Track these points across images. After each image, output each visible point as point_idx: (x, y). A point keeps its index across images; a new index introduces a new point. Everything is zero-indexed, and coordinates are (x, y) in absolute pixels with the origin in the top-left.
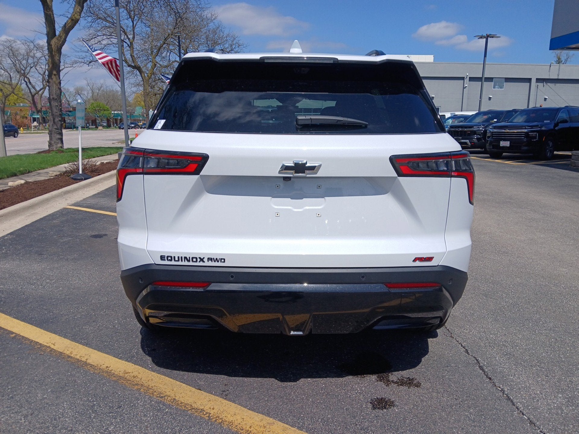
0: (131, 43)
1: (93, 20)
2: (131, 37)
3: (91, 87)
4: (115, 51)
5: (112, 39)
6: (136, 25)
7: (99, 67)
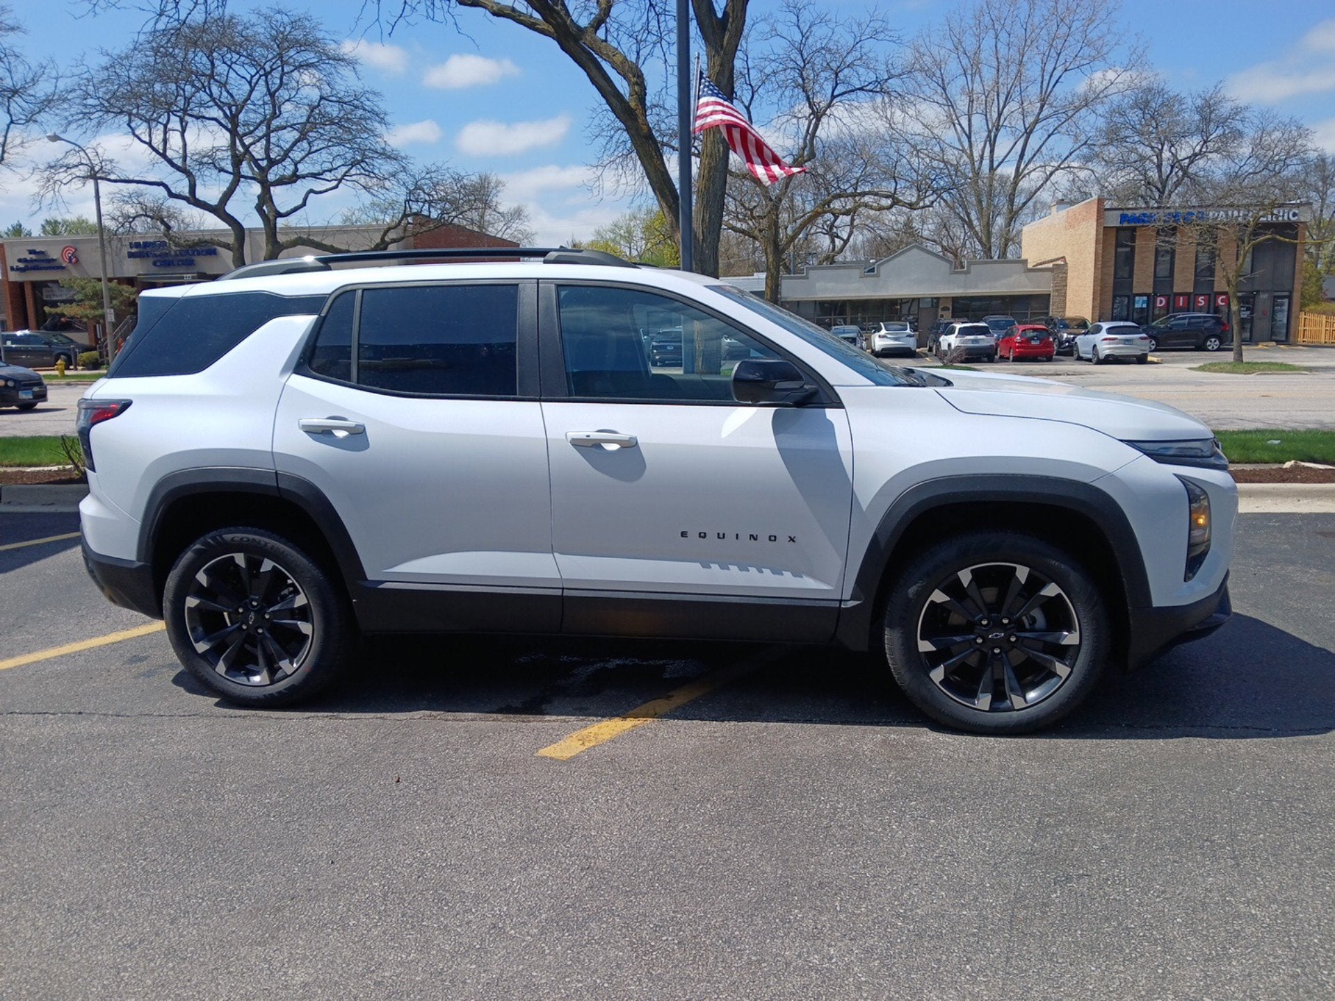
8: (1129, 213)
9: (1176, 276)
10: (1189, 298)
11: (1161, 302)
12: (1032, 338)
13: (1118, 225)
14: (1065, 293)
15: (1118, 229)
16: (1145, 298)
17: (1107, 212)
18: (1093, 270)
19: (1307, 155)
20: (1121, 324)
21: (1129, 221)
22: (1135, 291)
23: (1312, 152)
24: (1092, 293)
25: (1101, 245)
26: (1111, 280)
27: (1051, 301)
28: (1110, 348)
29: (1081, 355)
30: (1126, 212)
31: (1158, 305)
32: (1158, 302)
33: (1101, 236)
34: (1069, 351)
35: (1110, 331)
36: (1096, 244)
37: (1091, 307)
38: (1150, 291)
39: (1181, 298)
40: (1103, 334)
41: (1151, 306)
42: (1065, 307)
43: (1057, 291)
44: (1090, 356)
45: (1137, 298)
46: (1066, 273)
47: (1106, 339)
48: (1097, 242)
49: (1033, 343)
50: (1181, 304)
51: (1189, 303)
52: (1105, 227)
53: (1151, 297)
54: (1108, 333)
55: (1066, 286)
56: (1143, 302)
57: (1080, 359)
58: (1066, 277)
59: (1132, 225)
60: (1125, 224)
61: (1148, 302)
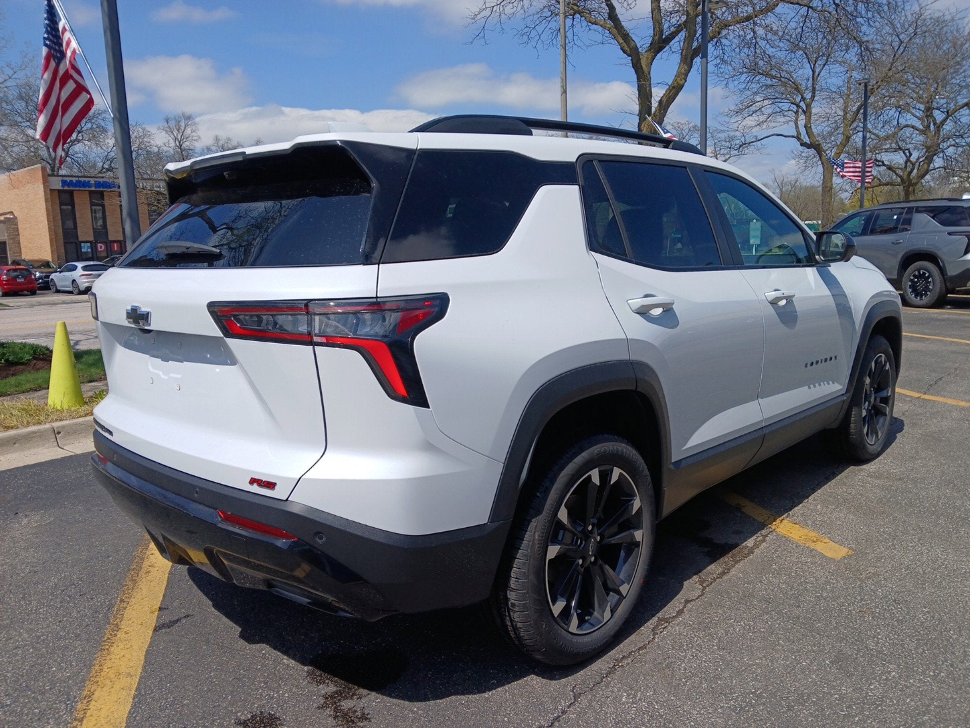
0: (808, 106)
1: (748, 79)
2: (808, 96)
3: (779, 183)
4: (782, 123)
5: (780, 105)
6: (819, 75)
7: (755, 152)
8: (68, 179)
9: (109, 227)
10: (121, 244)
11: (101, 247)
12: (17, 277)
13: (60, 188)
14: (19, 241)
15: (59, 191)
16: (89, 244)
17: (49, 178)
18: (46, 222)
19: (151, 150)
20: (92, 263)
21: (68, 186)
22: (80, 239)
23: (154, 147)
24: (48, 240)
25: (50, 203)
26: (60, 231)
27: (8, 247)
28: (88, 282)
29: (59, 288)
30: (65, 178)
31: (99, 249)
32: (99, 248)
33: (49, 196)
34: (46, 286)
35: (85, 268)
36: (46, 202)
37: (50, 251)
38: (92, 239)
39: (115, 245)
40: (79, 271)
41: (94, 250)
42: (21, 252)
43: (12, 239)
44: (70, 289)
45: (83, 245)
46: (16, 224)
47: (83, 275)
48: (46, 200)
49: (19, 280)
50: (116, 249)
51: (121, 248)
52: (50, 189)
53: (93, 244)
54: (84, 270)
55: (19, 235)
56: (88, 247)
57: (58, 291)
58: (18, 228)
59: (71, 188)
60: (66, 188)
61: (92, 248)
